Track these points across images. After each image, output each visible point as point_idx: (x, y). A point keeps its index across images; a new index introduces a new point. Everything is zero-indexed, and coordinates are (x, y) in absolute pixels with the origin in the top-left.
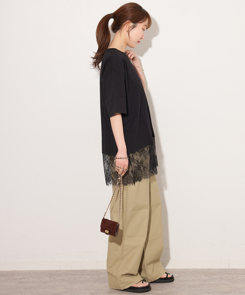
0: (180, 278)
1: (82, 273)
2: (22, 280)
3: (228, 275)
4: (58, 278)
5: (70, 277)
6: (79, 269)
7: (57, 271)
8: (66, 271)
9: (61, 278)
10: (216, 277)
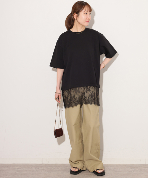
0: (115, 170)
1: (56, 165)
2: (19, 169)
3: (145, 168)
4: (41, 169)
5: (48, 168)
6: (54, 163)
7: (40, 164)
8: (46, 164)
9: (43, 169)
10: (137, 169)
